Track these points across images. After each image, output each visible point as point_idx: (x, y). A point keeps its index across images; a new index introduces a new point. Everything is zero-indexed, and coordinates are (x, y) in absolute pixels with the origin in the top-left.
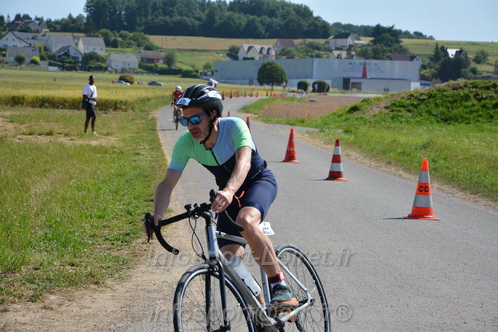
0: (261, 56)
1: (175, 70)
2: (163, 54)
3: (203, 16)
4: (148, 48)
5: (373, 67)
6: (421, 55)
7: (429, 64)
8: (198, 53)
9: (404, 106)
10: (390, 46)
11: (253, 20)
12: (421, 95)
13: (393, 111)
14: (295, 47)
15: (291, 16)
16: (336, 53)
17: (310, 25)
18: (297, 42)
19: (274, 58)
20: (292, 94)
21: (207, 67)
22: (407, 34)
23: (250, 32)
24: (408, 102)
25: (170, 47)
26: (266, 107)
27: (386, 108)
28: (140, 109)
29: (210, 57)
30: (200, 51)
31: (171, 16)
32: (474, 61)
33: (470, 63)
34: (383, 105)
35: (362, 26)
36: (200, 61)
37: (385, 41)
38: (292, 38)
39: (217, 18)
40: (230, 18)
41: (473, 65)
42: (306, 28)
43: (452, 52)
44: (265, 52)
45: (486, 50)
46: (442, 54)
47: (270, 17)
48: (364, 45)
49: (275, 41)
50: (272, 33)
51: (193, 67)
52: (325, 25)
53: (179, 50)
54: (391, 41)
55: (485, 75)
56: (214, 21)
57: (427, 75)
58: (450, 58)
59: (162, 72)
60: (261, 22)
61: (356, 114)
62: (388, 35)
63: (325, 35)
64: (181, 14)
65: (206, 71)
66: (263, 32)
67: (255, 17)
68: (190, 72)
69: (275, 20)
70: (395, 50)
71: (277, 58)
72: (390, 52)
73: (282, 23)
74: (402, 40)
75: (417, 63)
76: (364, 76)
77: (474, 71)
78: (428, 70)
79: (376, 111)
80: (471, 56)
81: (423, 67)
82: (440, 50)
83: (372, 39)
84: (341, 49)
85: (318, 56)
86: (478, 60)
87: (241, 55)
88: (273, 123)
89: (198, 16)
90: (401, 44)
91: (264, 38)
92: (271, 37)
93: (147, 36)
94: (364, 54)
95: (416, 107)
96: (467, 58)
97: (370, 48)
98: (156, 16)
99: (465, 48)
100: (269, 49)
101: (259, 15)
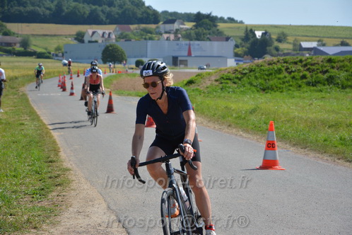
0: (103, 39)
1: (30, 52)
2: (19, 39)
3: (53, 6)
4: (6, 34)
5: (197, 47)
6: (233, 36)
7: (241, 44)
8: (49, 38)
9: (230, 79)
10: (209, 29)
11: (96, 9)
12: (244, 69)
13: (221, 83)
14: (132, 31)
15: (126, 6)
16: (165, 36)
17: (143, 13)
18: (132, 27)
19: (114, 41)
20: (131, 70)
21: (58, 49)
22: (222, 20)
23: (93, 20)
24: (234, 75)
25: (25, 33)
26: (115, 82)
27: (216, 81)
28: (10, 86)
29: (60, 41)
30: (51, 36)
31: (25, 7)
32: (277, 40)
33: (273, 42)
34: (213, 78)
35: (186, 14)
36: (52, 45)
37: (204, 25)
38: (129, 24)
39: (65, 8)
40: (75, 8)
41: (276, 44)
42: (139, 16)
43: (259, 34)
44: (106, 36)
45: (286, 31)
46: (251, 35)
47: (109, 7)
48: (188, 29)
49: (114, 27)
50: (112, 20)
51: (46, 49)
52: (155, 13)
53: (33, 35)
54: (210, 25)
55: (286, 52)
56: (62, 11)
57: (239, 53)
58: (257, 39)
59: (19, 54)
60: (102, 11)
61: (192, 87)
62: (207, 21)
63: (156, 21)
64: (33, 4)
65: (57, 53)
66: (104, 19)
67: (97, 7)
68: (44, 53)
69: (113, 9)
70: (214, 33)
71: (117, 41)
72: (209, 34)
73: (120, 12)
74: (219, 24)
75: (231, 43)
76: (190, 54)
77: (277, 49)
78: (240, 49)
79: (209, 83)
80: (274, 37)
81: (237, 46)
82: (250, 32)
83: (194, 24)
84: (169, 33)
85: (151, 39)
86: (279, 40)
87: (86, 39)
88: (125, 95)
89: (48, 6)
90: (218, 28)
91: (105, 24)
92: (111, 23)
93: (4, 24)
94: (188, 36)
95: (240, 79)
96: (271, 38)
97: (193, 32)
98: (12, 7)
99: (269, 30)
100: (110, 34)
101: (100, 5)
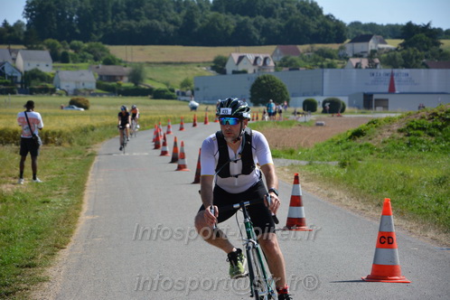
0: (256, 68)
1: (144, 90)
2: (127, 70)
3: (179, 18)
4: (108, 62)
5: (404, 78)
8: (173, 67)
10: (426, 50)
11: (245, 22)
14: (301, 55)
15: (293, 16)
16: (354, 61)
17: (319, 26)
18: (302, 48)
19: (272, 71)
20: (297, 116)
21: (185, 84)
23: (241, 38)
25: (136, 60)
28: (79, 142)
29: (189, 72)
30: (176, 64)
31: (138, 20)
35: (389, 26)
36: (177, 77)
37: (418, 43)
38: (296, 44)
39: (197, 21)
40: (213, 20)
42: (313, 31)
44: (260, 63)
47: (266, 17)
48: (391, 50)
49: (273, 48)
50: (269, 38)
52: (339, 26)
53: (149, 64)
54: (428, 44)
56: (193, 25)
60: (255, 24)
62: (423, 36)
63: (340, 39)
64: (150, 16)
65: (184, 90)
66: (258, 37)
67: (247, 17)
68: (164, 91)
69: (272, 20)
70: (433, 55)
71: (276, 70)
72: (426, 57)
73: (283, 25)
74: (443, 41)
76: (392, 90)
83: (401, 41)
84: (360, 56)
85: (330, 66)
87: (229, 67)
89: (172, 18)
90: (441, 47)
91: (260, 44)
92: (268, 43)
93: (106, 46)
94: (391, 61)
97: (399, 54)
98: (118, 20)
100: (265, 59)
101: (252, 16)
